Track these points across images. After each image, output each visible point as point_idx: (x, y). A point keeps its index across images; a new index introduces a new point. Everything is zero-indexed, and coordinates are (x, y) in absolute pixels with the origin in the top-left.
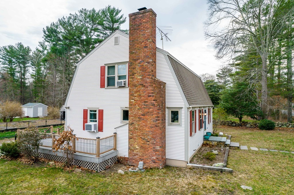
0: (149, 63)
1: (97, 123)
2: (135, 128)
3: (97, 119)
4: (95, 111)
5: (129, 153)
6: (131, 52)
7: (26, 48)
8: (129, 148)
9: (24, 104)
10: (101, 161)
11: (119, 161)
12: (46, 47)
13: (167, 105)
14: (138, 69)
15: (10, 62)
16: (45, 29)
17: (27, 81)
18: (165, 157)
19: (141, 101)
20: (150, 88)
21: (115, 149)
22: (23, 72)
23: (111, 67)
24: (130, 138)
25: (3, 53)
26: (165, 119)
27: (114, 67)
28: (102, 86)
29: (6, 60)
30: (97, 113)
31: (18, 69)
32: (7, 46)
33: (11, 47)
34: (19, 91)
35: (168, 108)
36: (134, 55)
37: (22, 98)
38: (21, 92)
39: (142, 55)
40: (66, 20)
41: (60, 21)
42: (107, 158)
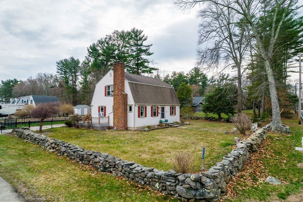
0: (120, 86)
1: (103, 113)
2: (115, 114)
3: (104, 111)
4: (103, 107)
5: (113, 125)
6: (114, 81)
7: (76, 60)
8: (113, 122)
9: (75, 106)
10: (100, 126)
11: (109, 128)
12: (90, 60)
13: (128, 104)
14: (116, 89)
15: (65, 72)
16: (89, 48)
17: (77, 88)
18: (127, 126)
19: (117, 102)
20: (120, 97)
21: (108, 123)
22: (74, 80)
23: (109, 87)
24: (114, 118)
25: (60, 65)
26: (127, 110)
27: (110, 86)
28: (106, 95)
29: (63, 71)
30: (104, 108)
31: (71, 78)
32: (63, 60)
33: (66, 60)
34: (71, 96)
35: (129, 105)
36: (115, 82)
37: (74, 101)
38: (73, 96)
39: (118, 82)
40: (104, 40)
41: (99, 41)
42: (104, 126)
